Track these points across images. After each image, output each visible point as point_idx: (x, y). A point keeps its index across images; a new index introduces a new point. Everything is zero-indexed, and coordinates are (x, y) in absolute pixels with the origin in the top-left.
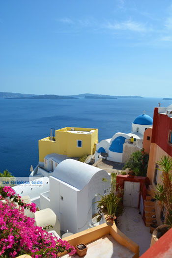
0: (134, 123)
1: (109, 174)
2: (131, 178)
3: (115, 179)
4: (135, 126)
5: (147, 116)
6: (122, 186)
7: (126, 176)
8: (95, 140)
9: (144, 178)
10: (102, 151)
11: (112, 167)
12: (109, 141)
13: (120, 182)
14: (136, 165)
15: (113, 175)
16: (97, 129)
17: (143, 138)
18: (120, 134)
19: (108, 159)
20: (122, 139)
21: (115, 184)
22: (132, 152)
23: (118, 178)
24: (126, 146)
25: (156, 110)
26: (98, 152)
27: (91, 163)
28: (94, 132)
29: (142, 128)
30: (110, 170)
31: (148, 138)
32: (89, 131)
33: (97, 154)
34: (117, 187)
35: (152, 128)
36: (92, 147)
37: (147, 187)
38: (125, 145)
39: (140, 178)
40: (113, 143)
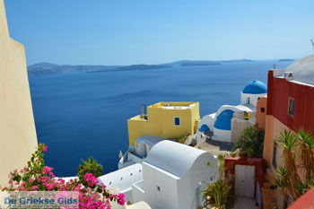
0: (244, 92)
1: (216, 157)
2: (243, 161)
3: (223, 162)
4: (245, 96)
5: (259, 83)
6: (233, 171)
7: (237, 158)
8: (196, 116)
9: (259, 160)
10: (205, 129)
11: (218, 148)
12: (213, 116)
13: (230, 166)
14: (248, 144)
15: (220, 157)
16: (198, 103)
17: (255, 111)
18: (226, 107)
19: (213, 138)
20: (230, 113)
21: (224, 169)
22: (243, 128)
23: (227, 161)
24: (235, 121)
25: (271, 73)
26: (201, 130)
27: (192, 145)
28: (194, 107)
29: (254, 98)
30: (216, 152)
31: (263, 110)
32: (188, 105)
33: (199, 133)
34: (226, 172)
35: (266, 96)
36: (193, 125)
37: (265, 171)
38: (233, 120)
39: (254, 160)
40: (219, 118)
